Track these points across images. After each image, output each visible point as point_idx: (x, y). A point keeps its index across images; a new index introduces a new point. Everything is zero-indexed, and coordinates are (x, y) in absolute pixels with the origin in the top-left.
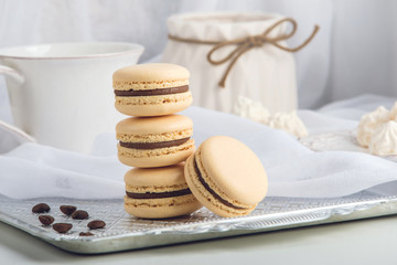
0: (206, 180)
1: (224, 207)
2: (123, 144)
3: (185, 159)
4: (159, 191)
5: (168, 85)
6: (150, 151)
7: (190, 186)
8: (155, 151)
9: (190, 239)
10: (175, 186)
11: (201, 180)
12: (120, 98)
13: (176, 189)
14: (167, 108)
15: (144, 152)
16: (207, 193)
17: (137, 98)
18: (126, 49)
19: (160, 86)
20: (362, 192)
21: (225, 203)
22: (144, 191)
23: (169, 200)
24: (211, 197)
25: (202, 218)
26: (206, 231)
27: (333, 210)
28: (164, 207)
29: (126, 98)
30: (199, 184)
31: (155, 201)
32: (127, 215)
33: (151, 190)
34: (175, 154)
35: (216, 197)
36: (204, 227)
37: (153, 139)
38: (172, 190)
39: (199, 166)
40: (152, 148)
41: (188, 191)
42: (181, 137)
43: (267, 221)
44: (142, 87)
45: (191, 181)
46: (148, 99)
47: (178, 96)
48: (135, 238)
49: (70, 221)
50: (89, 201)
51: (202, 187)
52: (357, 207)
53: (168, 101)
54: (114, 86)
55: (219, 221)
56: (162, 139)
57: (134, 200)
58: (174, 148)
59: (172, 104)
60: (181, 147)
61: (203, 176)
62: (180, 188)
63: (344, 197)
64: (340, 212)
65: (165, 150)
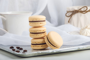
0: (50, 41)
1: (54, 47)
2: (31, 33)
3: (45, 36)
4: (39, 43)
5: (41, 20)
6: (37, 35)
7: (46, 42)
8: (38, 35)
9: (47, 54)
10: (42, 42)
11: (49, 41)
12: (30, 23)
13: (43, 43)
14: (41, 25)
15: (36, 35)
16: (50, 44)
17: (34, 23)
18: (29, 13)
19: (39, 20)
20: (83, 44)
21: (54, 46)
22: (35, 43)
23: (41, 45)
24: (51, 45)
25: (48, 50)
26: (51, 52)
27: (78, 48)
28: (40, 47)
29: (32, 23)
30: (48, 42)
31: (38, 46)
32: (31, 49)
33: (37, 43)
34: (42, 35)
35: (52, 45)
36: (50, 51)
37: (38, 32)
38: (42, 43)
39: (48, 38)
40: (37, 34)
41: (45, 43)
42: (44, 31)
43: (64, 50)
44: (35, 20)
45: (46, 41)
46: (37, 23)
47: (43, 22)
48: (35, 53)
49: (19, 50)
50: (22, 46)
51: (49, 42)
52: (83, 47)
53: (41, 23)
54: (29, 20)
55: (54, 50)
56: (40, 32)
57: (33, 45)
58: (42, 34)
59: (42, 24)
60: (44, 34)
61: (49, 40)
62: (44, 43)
63: (79, 45)
64: (80, 48)
65: (40, 34)
